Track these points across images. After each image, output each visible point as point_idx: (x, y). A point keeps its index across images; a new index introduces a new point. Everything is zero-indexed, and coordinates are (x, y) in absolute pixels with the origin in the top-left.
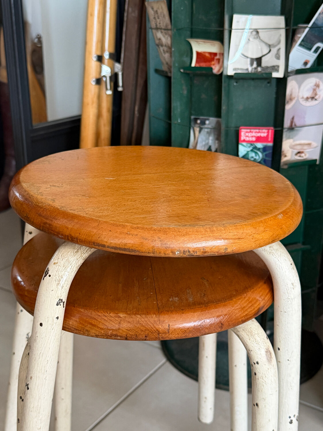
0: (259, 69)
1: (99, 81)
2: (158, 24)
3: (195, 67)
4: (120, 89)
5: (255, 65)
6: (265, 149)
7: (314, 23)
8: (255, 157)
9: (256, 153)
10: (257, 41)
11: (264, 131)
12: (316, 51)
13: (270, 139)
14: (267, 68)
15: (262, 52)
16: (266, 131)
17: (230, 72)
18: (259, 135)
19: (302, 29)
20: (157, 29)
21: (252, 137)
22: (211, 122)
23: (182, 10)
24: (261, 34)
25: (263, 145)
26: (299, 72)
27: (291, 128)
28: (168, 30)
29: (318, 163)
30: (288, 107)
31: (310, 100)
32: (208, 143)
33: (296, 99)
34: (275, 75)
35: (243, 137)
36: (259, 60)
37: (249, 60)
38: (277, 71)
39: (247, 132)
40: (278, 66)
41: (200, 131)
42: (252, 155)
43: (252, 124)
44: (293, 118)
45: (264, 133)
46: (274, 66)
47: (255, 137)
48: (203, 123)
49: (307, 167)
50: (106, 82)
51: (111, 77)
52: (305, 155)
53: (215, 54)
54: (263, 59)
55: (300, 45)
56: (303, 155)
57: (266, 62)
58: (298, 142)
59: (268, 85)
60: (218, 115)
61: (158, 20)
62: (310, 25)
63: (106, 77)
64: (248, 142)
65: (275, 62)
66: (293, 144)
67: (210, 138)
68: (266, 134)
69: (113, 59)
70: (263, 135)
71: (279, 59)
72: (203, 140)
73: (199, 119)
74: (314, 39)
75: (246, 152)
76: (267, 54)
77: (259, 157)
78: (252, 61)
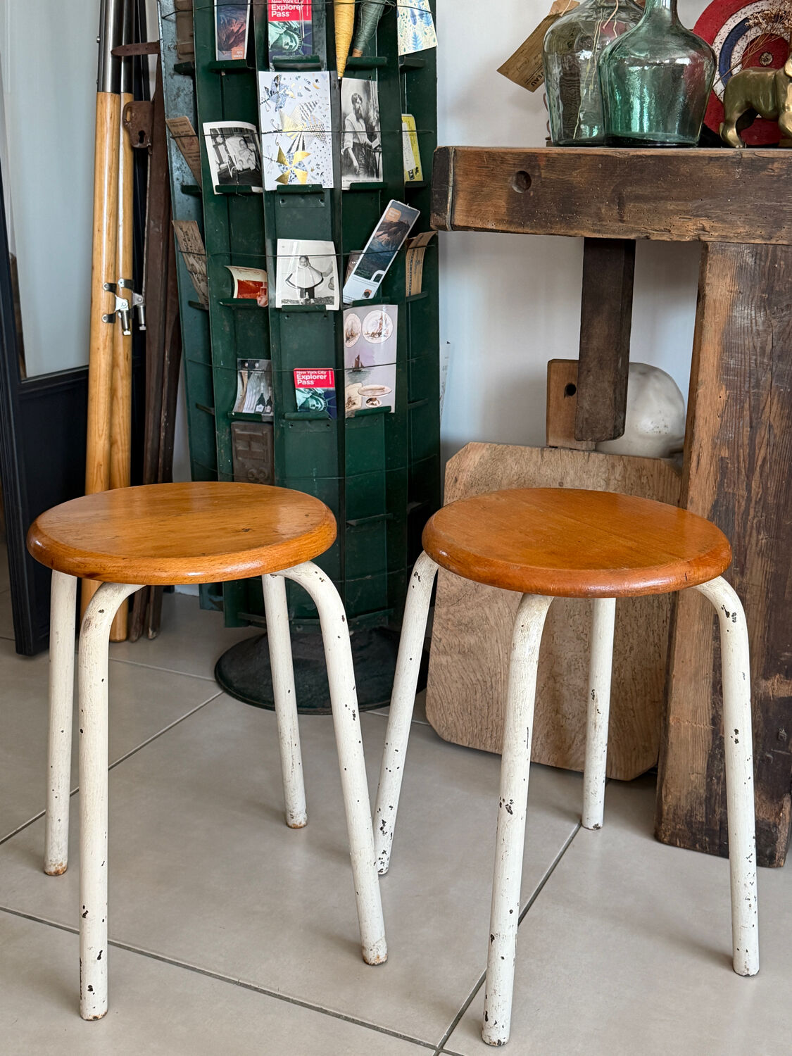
1: (112, 318)
2: (189, 247)
3: (237, 299)
4: (142, 328)
5: (307, 297)
6: (327, 395)
7: (369, 248)
8: (316, 406)
10: (307, 269)
11: (322, 372)
12: (377, 280)
13: (330, 383)
14: (321, 299)
15: (314, 282)
16: (325, 373)
17: (279, 305)
18: (317, 377)
19: (357, 256)
20: (188, 253)
21: (310, 380)
22: (261, 364)
23: (216, 232)
24: (311, 261)
27: (357, 369)
28: (201, 255)
29: (393, 411)
30: (348, 345)
31: (377, 336)
33: (359, 334)
34: (329, 307)
35: (299, 381)
36: (311, 291)
37: (300, 290)
38: (331, 302)
39: (303, 375)
40: (333, 298)
41: (249, 378)
43: (308, 365)
44: (358, 358)
45: (323, 375)
46: (328, 297)
47: (313, 380)
48: (252, 367)
49: (383, 415)
50: (122, 319)
51: (128, 313)
52: (379, 403)
53: (261, 284)
54: (316, 289)
56: (374, 403)
57: (321, 292)
58: (368, 387)
59: (325, 318)
60: (268, 357)
61: (189, 243)
62: (364, 251)
63: (122, 313)
64: (306, 386)
65: (329, 293)
66: (362, 389)
67: (262, 384)
68: (325, 376)
69: (131, 288)
70: (322, 377)
71: (333, 289)
72: (253, 388)
73: (246, 361)
74: (371, 266)
75: (305, 399)
76: (319, 284)
77: (321, 404)
78: (303, 291)
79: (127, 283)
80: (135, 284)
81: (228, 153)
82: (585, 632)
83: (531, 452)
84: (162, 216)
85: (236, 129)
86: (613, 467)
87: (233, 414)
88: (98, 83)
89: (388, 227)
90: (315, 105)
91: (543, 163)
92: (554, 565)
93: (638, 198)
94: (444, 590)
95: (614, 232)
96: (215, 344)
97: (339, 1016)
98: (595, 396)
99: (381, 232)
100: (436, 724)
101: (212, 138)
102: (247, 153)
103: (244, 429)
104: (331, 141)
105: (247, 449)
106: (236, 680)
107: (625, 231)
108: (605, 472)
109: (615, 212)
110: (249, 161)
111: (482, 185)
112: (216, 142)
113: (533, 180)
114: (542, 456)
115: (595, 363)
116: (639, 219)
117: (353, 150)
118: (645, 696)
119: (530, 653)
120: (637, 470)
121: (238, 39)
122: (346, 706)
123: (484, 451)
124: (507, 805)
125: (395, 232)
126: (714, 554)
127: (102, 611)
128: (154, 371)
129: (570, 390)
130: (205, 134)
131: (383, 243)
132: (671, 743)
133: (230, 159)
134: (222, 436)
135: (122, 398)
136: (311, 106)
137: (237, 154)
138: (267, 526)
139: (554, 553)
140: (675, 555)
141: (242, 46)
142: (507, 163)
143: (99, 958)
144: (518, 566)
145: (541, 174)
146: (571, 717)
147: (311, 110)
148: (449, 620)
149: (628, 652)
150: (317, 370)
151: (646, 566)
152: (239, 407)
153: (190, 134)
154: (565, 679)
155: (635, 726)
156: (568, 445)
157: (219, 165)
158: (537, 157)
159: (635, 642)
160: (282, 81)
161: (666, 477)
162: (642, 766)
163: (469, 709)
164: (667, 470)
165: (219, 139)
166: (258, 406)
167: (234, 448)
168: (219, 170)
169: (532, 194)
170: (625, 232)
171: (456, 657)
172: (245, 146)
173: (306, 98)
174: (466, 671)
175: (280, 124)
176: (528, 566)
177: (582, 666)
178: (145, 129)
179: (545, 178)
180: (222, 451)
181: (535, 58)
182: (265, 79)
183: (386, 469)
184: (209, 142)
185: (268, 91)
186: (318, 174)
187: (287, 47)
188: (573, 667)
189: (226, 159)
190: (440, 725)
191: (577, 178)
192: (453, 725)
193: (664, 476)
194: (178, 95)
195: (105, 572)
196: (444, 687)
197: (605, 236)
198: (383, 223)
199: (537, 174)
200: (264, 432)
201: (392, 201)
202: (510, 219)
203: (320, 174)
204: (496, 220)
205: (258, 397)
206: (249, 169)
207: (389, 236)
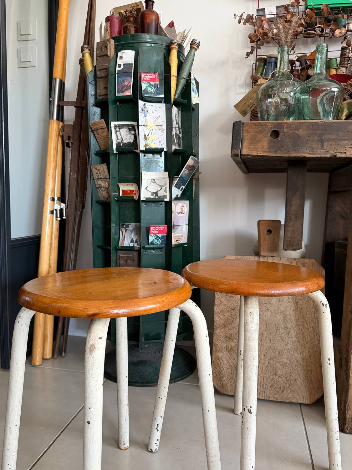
0: (157, 197)
1: (52, 212)
2: (99, 176)
3: (122, 196)
5: (154, 196)
6: (163, 237)
7: (181, 176)
8: (157, 242)
9: (158, 240)
10: (154, 184)
11: (162, 227)
12: (181, 190)
13: (165, 232)
14: (161, 196)
15: (157, 189)
16: (163, 227)
17: (144, 199)
18: (159, 229)
19: (176, 178)
20: (98, 179)
21: (156, 231)
22: (132, 226)
23: (114, 169)
24: (156, 181)
25: (161, 235)
26: (177, 199)
27: (173, 228)
28: (106, 178)
31: (180, 213)
32: (131, 237)
34: (165, 200)
35: (151, 231)
36: (156, 193)
37: (151, 193)
38: (166, 198)
39: (154, 228)
40: (166, 196)
41: (126, 231)
42: (156, 241)
43: (156, 224)
44: (174, 222)
45: (162, 228)
46: (164, 196)
47: (158, 231)
48: (127, 227)
49: (181, 247)
50: (57, 213)
52: (181, 242)
53: (133, 191)
54: (158, 192)
55: (175, 186)
56: (179, 242)
58: (177, 235)
59: (161, 205)
60: (136, 222)
61: (100, 175)
62: (179, 177)
63: (57, 210)
64: (154, 234)
65: (164, 194)
66: (175, 236)
67: (132, 234)
68: (163, 229)
70: (161, 229)
71: (166, 192)
72: (128, 236)
73: (125, 225)
74: (181, 183)
75: (153, 240)
76: (160, 190)
77: (158, 242)
78: (153, 193)
79: (59, 199)
81: (121, 135)
82: (285, 337)
84: (76, 171)
85: (126, 125)
87: (120, 247)
89: (189, 167)
90: (159, 117)
91: (285, 126)
93: (329, 140)
94: (218, 322)
95: (319, 154)
96: (112, 217)
98: (294, 231)
99: (186, 169)
100: (217, 386)
101: (115, 128)
102: (130, 135)
103: (124, 254)
104: (166, 132)
105: (125, 263)
106: (112, 373)
109: (320, 146)
110: (130, 139)
111: (256, 136)
112: (116, 131)
113: (280, 133)
115: (293, 216)
116: (331, 148)
117: (175, 135)
118: (316, 364)
121: (128, 88)
125: (191, 170)
129: (270, 231)
130: (112, 126)
131: (186, 174)
133: (122, 138)
134: (113, 257)
136: (157, 117)
137: (125, 136)
141: (130, 91)
142: (268, 127)
145: (284, 131)
146: (282, 376)
147: (157, 119)
148: (221, 336)
149: (306, 344)
150: (160, 226)
153: (104, 127)
154: (278, 359)
155: (312, 378)
156: (270, 255)
157: (117, 140)
158: (282, 124)
159: (309, 340)
160: (146, 106)
162: (317, 397)
163: (233, 377)
164: (316, 263)
165: (118, 129)
166: (131, 244)
167: (118, 263)
168: (116, 143)
169: (280, 140)
170: (325, 154)
171: (225, 353)
172: (129, 132)
173: (155, 114)
174: (230, 359)
175: (145, 123)
177: (285, 352)
178: (70, 135)
179: (286, 133)
180: (113, 264)
184: (113, 130)
185: (141, 109)
186: (160, 145)
187: (150, 92)
188: (281, 353)
189: (120, 138)
191: (301, 132)
192: (226, 386)
194: (94, 115)
197: (315, 156)
198: (187, 165)
199: (282, 131)
200: (134, 255)
201: (191, 156)
202: (270, 151)
203: (161, 145)
204: (263, 151)
205: (130, 240)
206: (130, 142)
207: (188, 171)
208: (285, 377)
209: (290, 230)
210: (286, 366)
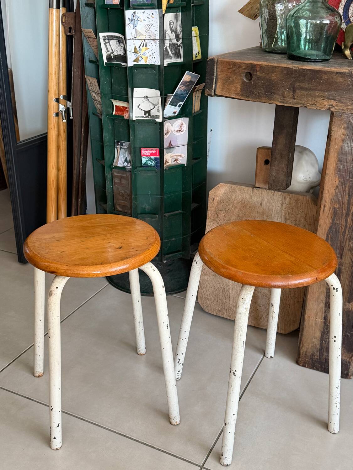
0: (149, 117)
1: (57, 114)
2: (93, 89)
3: (115, 115)
4: (71, 118)
5: (147, 115)
6: (156, 159)
7: (176, 93)
8: (151, 164)
10: (147, 102)
11: (154, 150)
12: (179, 106)
13: (157, 154)
14: (154, 116)
15: (150, 108)
16: (155, 150)
17: (134, 118)
18: (151, 152)
20: (92, 91)
21: (148, 153)
23: (106, 83)
24: (149, 98)
25: (154, 157)
27: (170, 147)
28: (98, 93)
29: (186, 165)
30: (165, 137)
31: (179, 132)
32: (125, 156)
33: (171, 132)
34: (157, 120)
35: (143, 153)
36: (149, 112)
37: (144, 111)
38: (159, 118)
39: (145, 151)
40: (159, 116)
41: (120, 150)
42: (149, 162)
43: (147, 147)
44: (170, 142)
46: (157, 116)
49: (181, 168)
50: (62, 114)
51: (65, 112)
52: (179, 161)
53: (126, 108)
54: (151, 111)
56: (177, 161)
57: (153, 113)
58: (174, 155)
59: (155, 125)
60: (129, 141)
61: (93, 87)
62: (174, 95)
63: (62, 111)
64: (146, 156)
65: (157, 114)
66: (172, 155)
67: (126, 153)
68: (155, 152)
69: (66, 99)
70: (153, 152)
71: (159, 112)
73: (119, 142)
74: (177, 101)
75: (146, 161)
76: (153, 109)
77: (153, 164)
78: (145, 112)
79: (64, 97)
80: (68, 97)
81: (111, 47)
83: (248, 190)
84: (80, 67)
85: (115, 36)
86: (285, 198)
87: (113, 166)
88: (49, 4)
89: (185, 83)
90: (151, 25)
91: (258, 69)
92: (257, 272)
93: (302, 89)
95: (290, 103)
96: (105, 135)
97: (159, 450)
98: (278, 170)
99: (182, 86)
100: (202, 305)
101: (103, 39)
102: (120, 47)
103: (118, 173)
104: (159, 43)
105: (120, 182)
106: (114, 278)
107: (295, 103)
108: (281, 200)
109: (291, 94)
110: (121, 51)
111: (229, 77)
112: (105, 42)
113: (253, 76)
114: (253, 191)
115: (279, 155)
116: (303, 98)
117: (169, 47)
118: (295, 299)
119: (246, 310)
120: (296, 200)
122: (164, 323)
123: (227, 188)
124: (234, 372)
125: (188, 85)
126: (329, 265)
127: (57, 288)
128: (77, 138)
129: (267, 162)
130: (100, 38)
131: (182, 91)
132: (306, 326)
133: (112, 49)
134: (108, 175)
135: (63, 150)
136: (150, 26)
137: (115, 48)
138: (129, 245)
139: (257, 264)
140: (312, 267)
142: (242, 68)
143: (58, 426)
144: (241, 272)
145: (257, 74)
146: (261, 306)
147: (150, 27)
150: (151, 149)
151: (298, 274)
152: (116, 163)
153: (93, 37)
154: (260, 289)
155: (290, 312)
156: (265, 187)
157: (107, 52)
158: (256, 66)
160: (136, 14)
161: (309, 204)
162: (292, 328)
163: (217, 300)
164: (309, 201)
165: (107, 41)
166: (124, 163)
167: (113, 181)
168: (107, 55)
169: (252, 83)
171: (212, 277)
172: (119, 44)
173: (147, 22)
174: (216, 283)
175: (135, 34)
176: (246, 272)
178: (71, 26)
179: (259, 76)
180: (108, 182)
181: (256, 6)
182: (128, 14)
183: (182, 192)
184: (102, 42)
185: (129, 20)
189: (110, 50)
190: (204, 305)
191: (274, 77)
192: (209, 306)
193: (308, 204)
194: (87, 16)
195: (58, 271)
196: (206, 289)
197: (286, 105)
198: (182, 82)
199: (255, 74)
200: (127, 175)
201: (187, 72)
202: (242, 94)
203: (154, 58)
204: (235, 93)
205: (124, 159)
206: (121, 55)
207: (185, 87)
208: (264, 307)
209: (274, 169)
210: (266, 296)
